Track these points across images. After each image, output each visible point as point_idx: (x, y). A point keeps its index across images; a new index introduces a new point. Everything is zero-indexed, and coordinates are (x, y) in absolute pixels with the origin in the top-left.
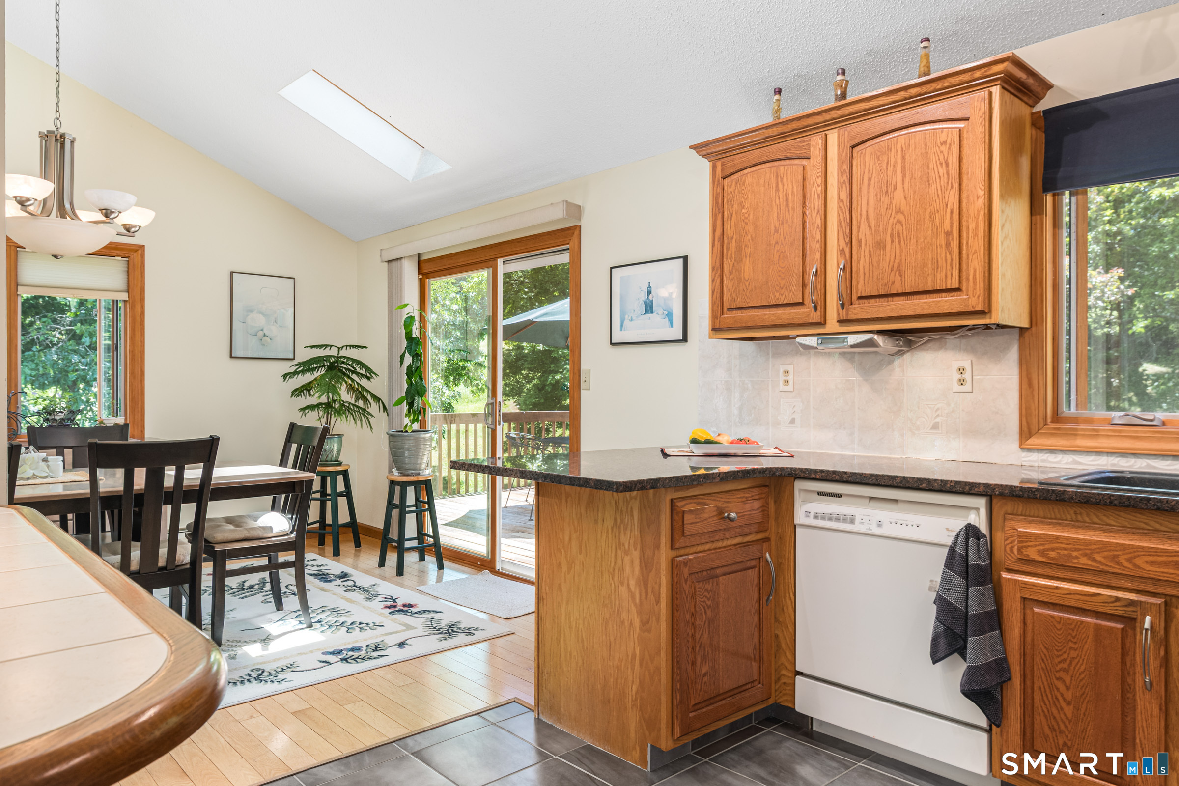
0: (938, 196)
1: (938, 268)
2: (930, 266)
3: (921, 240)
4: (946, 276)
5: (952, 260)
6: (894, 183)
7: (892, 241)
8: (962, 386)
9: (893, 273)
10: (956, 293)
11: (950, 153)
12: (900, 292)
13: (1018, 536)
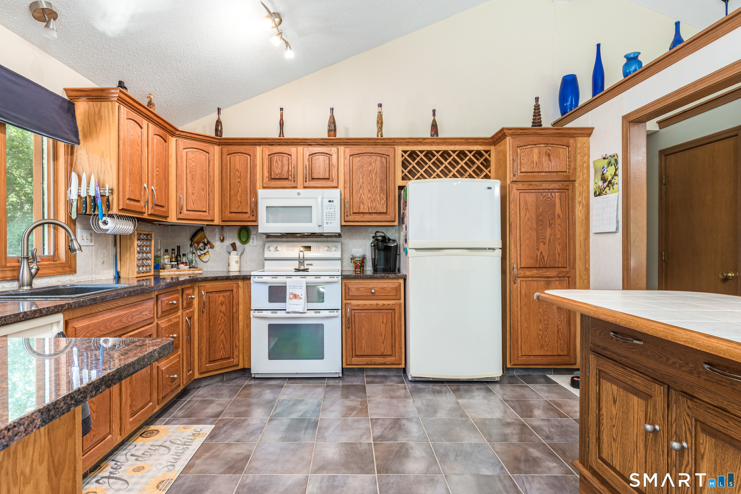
13: (76, 331)
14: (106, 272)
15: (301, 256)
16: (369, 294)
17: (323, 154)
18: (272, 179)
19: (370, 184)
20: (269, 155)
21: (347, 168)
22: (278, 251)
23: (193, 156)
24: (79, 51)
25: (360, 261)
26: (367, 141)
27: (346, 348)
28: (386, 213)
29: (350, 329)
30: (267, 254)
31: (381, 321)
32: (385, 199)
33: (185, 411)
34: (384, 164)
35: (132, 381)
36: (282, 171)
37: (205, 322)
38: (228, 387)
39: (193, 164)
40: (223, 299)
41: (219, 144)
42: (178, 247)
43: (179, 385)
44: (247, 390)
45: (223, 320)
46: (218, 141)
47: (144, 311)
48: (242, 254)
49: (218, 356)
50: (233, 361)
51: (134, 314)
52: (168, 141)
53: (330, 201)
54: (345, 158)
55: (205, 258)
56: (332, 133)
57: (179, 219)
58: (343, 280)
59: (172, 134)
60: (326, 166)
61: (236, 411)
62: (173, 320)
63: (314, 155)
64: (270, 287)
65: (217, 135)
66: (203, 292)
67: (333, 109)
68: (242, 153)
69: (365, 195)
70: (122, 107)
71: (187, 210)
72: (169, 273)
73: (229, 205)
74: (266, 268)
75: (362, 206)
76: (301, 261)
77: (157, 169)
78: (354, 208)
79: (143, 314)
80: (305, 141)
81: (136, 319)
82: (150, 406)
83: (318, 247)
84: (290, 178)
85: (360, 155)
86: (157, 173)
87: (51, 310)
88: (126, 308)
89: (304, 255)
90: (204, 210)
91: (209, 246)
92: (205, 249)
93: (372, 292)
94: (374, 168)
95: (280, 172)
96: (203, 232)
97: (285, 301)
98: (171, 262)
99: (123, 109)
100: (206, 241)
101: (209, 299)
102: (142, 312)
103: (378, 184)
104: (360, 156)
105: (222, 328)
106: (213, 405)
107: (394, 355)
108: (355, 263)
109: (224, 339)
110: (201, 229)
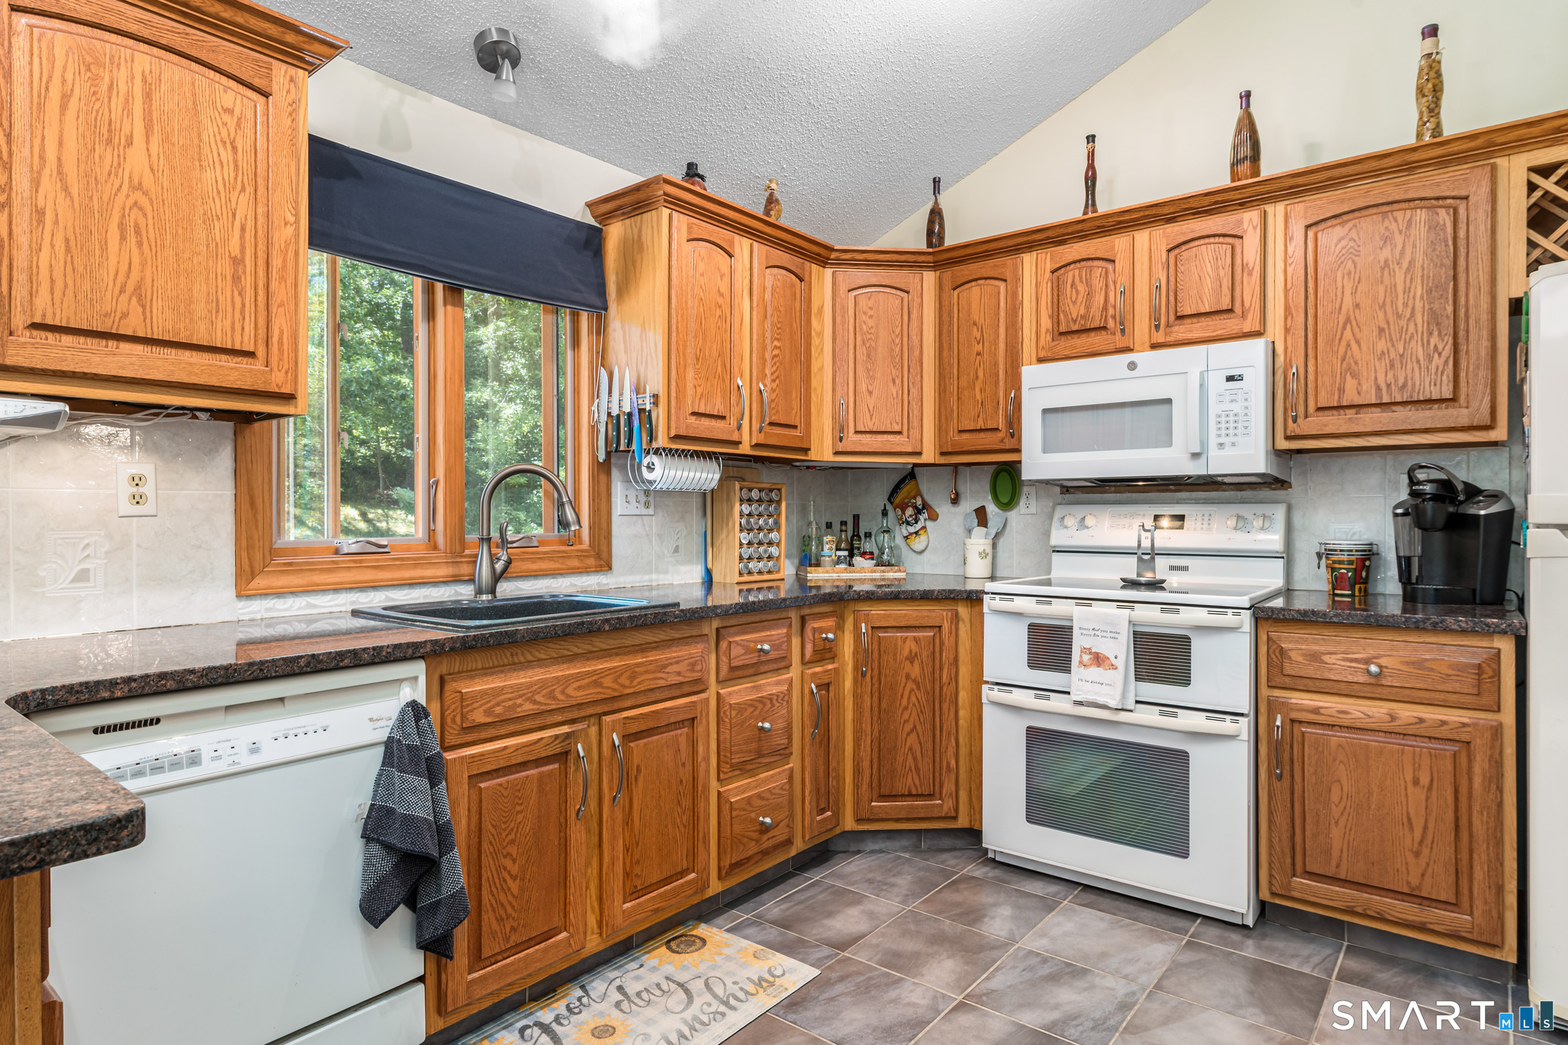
0: (219, 193)
1: (217, 312)
2: (203, 304)
3: (186, 256)
4: (233, 329)
5: (243, 306)
6: (126, 130)
7: (123, 238)
8: (138, 506)
9: (124, 298)
10: (245, 360)
11: (240, 133)
12: (141, 334)
13: (462, 700)
14: (683, 568)
15: (1146, 544)
16: (1362, 678)
17: (1212, 240)
18: (1061, 334)
19: (1383, 306)
20: (1053, 272)
21: (1296, 270)
22: (1087, 527)
23: (871, 303)
24: (596, 118)
25: (1350, 562)
26: (1374, 164)
27: (1270, 840)
28: (1454, 399)
29: (1286, 782)
30: (1058, 537)
31: (1409, 777)
32: (1448, 350)
33: (788, 909)
34: (1444, 229)
35: (632, 820)
36: (1088, 307)
37: (867, 699)
38: (920, 869)
39: (871, 323)
40: (915, 648)
41: (936, 266)
42: (854, 516)
43: (789, 842)
44: (957, 890)
45: (913, 699)
46: (930, 258)
47: (671, 664)
48: (997, 536)
49: (901, 788)
50: (941, 806)
51: (636, 669)
52: (806, 278)
53: (1230, 379)
54: (1288, 238)
55: (919, 543)
56: (1245, 168)
57: (837, 453)
58: (1261, 623)
59: (823, 262)
60: (1222, 273)
61: (894, 947)
62: (768, 688)
63: (1184, 247)
64: (1032, 627)
65: (930, 244)
66: (863, 625)
67: (1248, 95)
68: (986, 278)
69: (1364, 346)
70: (675, 215)
71: (857, 432)
72: (827, 576)
73: (955, 414)
74: (1055, 574)
75: (1350, 384)
76: (1146, 557)
77: (776, 343)
78: (1323, 394)
79: (666, 670)
80: (1154, 211)
81: (645, 682)
82: (687, 882)
83: (1206, 519)
84: (1111, 324)
85: (1345, 218)
86: (776, 352)
87: (384, 653)
88: (617, 655)
89: (1153, 541)
90: (897, 428)
91: (926, 516)
92: (916, 523)
93: (1368, 672)
94: (1402, 253)
95: (1082, 311)
96: (913, 482)
97: (1067, 670)
98: (837, 549)
99: (679, 221)
100: (919, 502)
101: (880, 643)
102: (665, 666)
103: (1419, 304)
104: (1343, 224)
105: (912, 720)
106: (854, 911)
107: (1465, 904)
108: (1333, 570)
109: (917, 747)
110: (911, 474)
